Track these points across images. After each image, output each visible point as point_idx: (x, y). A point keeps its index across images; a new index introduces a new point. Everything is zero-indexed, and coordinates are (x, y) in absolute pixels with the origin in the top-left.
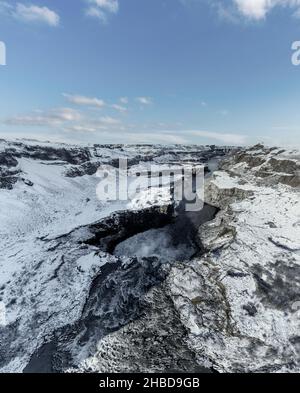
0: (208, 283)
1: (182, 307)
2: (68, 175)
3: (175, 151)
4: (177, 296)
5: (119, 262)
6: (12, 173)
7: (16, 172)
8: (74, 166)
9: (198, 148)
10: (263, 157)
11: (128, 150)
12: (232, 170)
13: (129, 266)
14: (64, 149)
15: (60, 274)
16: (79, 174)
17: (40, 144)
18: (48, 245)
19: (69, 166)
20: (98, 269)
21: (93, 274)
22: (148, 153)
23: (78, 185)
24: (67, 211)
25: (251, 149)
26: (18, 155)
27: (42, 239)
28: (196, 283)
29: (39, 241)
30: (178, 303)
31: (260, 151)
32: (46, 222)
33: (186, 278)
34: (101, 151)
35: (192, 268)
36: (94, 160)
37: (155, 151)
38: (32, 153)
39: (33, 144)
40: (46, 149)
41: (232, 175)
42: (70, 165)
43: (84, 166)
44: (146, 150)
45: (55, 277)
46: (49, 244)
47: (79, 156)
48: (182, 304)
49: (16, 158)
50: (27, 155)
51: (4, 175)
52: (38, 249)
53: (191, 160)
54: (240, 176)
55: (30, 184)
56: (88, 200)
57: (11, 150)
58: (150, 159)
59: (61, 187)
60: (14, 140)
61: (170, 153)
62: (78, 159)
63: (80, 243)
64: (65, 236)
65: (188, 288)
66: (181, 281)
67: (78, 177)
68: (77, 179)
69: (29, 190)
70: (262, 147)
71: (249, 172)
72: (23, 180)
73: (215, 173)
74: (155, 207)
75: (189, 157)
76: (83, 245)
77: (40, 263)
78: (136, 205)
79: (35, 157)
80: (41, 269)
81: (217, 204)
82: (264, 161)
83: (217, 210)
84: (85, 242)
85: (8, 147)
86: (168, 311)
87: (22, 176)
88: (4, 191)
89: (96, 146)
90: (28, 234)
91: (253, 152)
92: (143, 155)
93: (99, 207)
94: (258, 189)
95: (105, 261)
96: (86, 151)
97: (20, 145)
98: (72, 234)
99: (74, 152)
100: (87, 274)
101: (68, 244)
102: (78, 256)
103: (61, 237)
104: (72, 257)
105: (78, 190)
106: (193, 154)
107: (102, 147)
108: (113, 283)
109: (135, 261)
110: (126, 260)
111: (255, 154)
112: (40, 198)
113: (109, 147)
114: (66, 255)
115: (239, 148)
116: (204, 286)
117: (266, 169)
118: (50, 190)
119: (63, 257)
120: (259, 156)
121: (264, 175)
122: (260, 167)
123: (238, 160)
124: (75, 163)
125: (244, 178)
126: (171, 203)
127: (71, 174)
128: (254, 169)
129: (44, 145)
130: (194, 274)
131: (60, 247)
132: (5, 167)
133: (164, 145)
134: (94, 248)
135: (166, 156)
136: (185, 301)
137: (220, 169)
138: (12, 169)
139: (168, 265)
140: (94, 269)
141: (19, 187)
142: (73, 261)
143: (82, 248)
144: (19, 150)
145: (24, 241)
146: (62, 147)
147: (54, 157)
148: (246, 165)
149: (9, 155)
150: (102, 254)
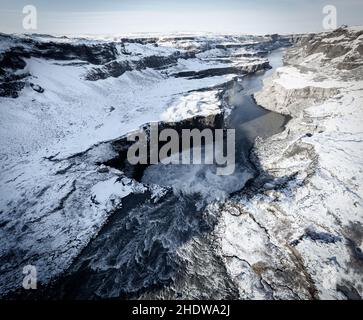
0: (273, 240)
1: (239, 276)
2: (88, 78)
3: (225, 44)
4: (230, 258)
5: (148, 193)
6: (18, 77)
7: (24, 76)
8: (97, 67)
9: (254, 39)
10: (347, 44)
11: (164, 44)
12: (303, 64)
13: (161, 200)
14: (84, 46)
15: (67, 204)
16: (102, 76)
17: (54, 40)
18: (58, 167)
19: (91, 67)
20: (117, 201)
21: (110, 207)
22: (189, 48)
23: (100, 90)
24: (84, 123)
25: (330, 35)
26: (27, 55)
27: (50, 159)
28: (258, 241)
29: (47, 162)
30: (233, 268)
31: (342, 37)
32: (58, 136)
33: (243, 231)
34: (130, 47)
35: (251, 215)
36: (121, 59)
37: (198, 45)
38: (44, 51)
39: (46, 40)
40: (62, 46)
41: (304, 70)
42: (91, 65)
43: (109, 67)
44: (187, 45)
45: (59, 208)
46: (59, 164)
47: (102, 54)
48: (240, 270)
49: (24, 59)
50: (38, 55)
51: (8, 80)
52: (44, 172)
53: (245, 55)
54: (315, 71)
55: (41, 91)
56: (113, 109)
57: (18, 48)
58: (192, 56)
59: (79, 93)
60: (22, 37)
61: (218, 47)
62: (101, 58)
63: (99, 164)
64: (80, 155)
65: (245, 248)
66: (235, 235)
67: (101, 81)
68: (100, 83)
69: (39, 98)
70: (345, 32)
71: (327, 64)
72: (32, 85)
73: (279, 69)
74: (199, 117)
75: (243, 51)
76: (102, 167)
77: (45, 189)
78: (173, 116)
79: (48, 56)
80: (44, 197)
81: (286, 110)
82: (349, 49)
83: (288, 118)
84: (105, 163)
85: (14, 46)
86: (217, 280)
87: (30, 80)
88: (8, 100)
89: (124, 40)
90: (33, 152)
91: (332, 40)
92: (182, 51)
93: (126, 119)
94: (344, 84)
95: (128, 190)
96: (112, 47)
97: (29, 42)
98: (90, 152)
99: (96, 48)
100: (102, 207)
101: (83, 165)
102: (95, 182)
103: (74, 156)
104: (86, 182)
105: (100, 97)
106: (248, 47)
107: (132, 41)
108: (136, 222)
109: (170, 192)
110: (158, 191)
111: (335, 42)
112: (52, 107)
113: (141, 41)
114: (79, 180)
115: (312, 36)
116: (269, 245)
117: (353, 59)
118: (66, 98)
119: (75, 182)
120: (342, 43)
121: (351, 67)
122: (343, 57)
123: (312, 50)
124: (97, 62)
125: (321, 74)
126: (219, 112)
127: (92, 77)
128: (334, 60)
129: (59, 41)
130: (254, 226)
131: (72, 169)
132: (10, 70)
133: (210, 37)
134: (117, 171)
135: (212, 51)
136: (244, 266)
137: (286, 64)
138: (19, 72)
139: (217, 206)
140: (113, 201)
141: (27, 94)
142: (88, 187)
143: (100, 171)
144: (27, 48)
145: (27, 162)
146: (81, 43)
147: (71, 56)
148: (323, 56)
149: (16, 55)
150: (127, 180)
